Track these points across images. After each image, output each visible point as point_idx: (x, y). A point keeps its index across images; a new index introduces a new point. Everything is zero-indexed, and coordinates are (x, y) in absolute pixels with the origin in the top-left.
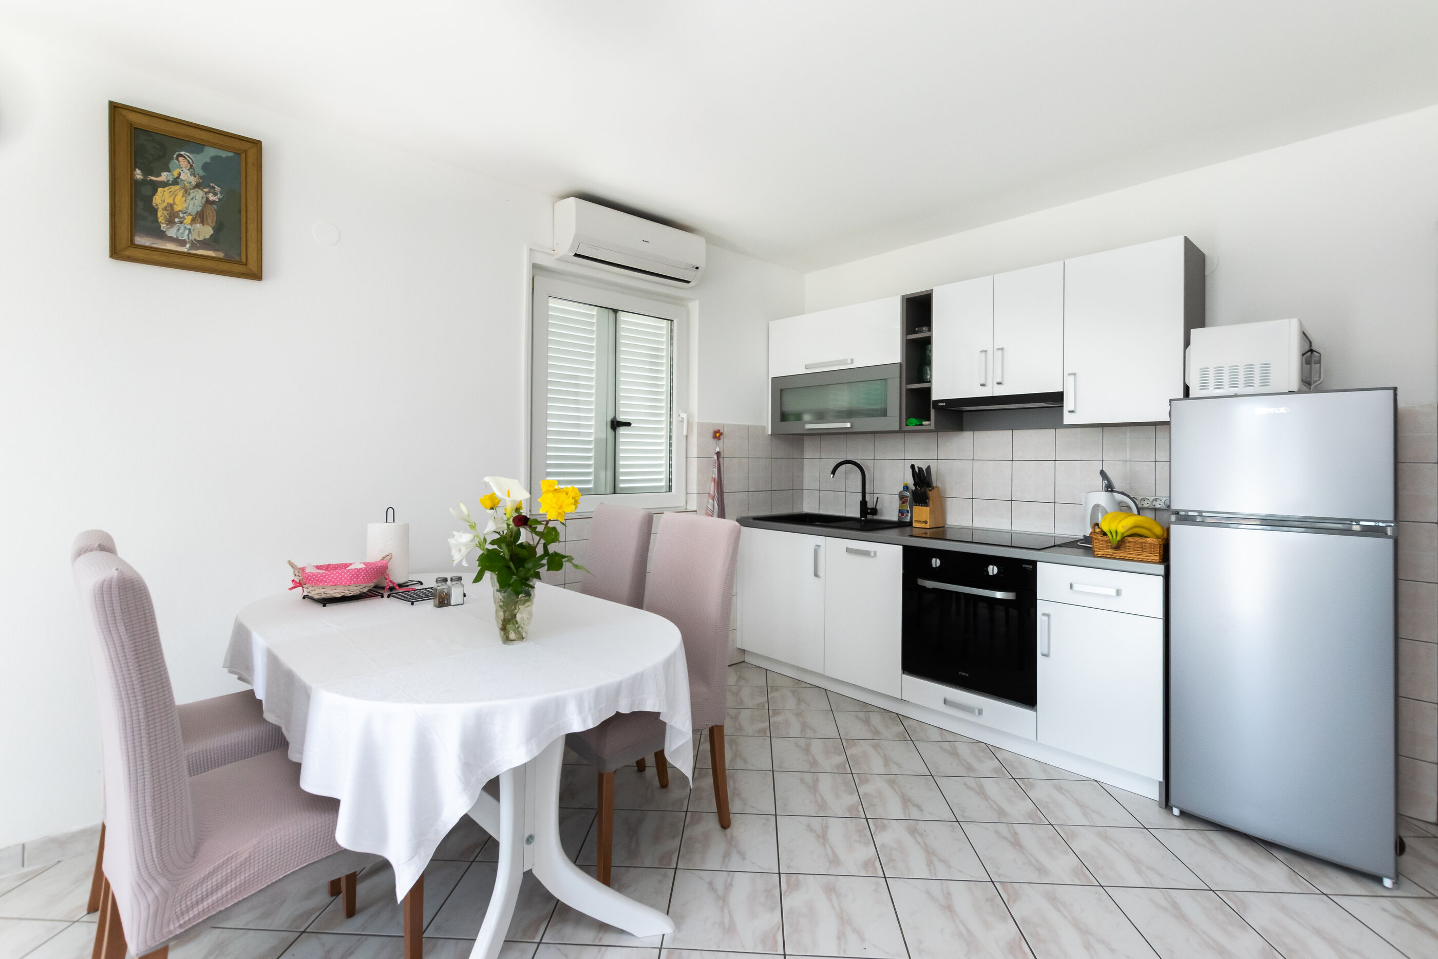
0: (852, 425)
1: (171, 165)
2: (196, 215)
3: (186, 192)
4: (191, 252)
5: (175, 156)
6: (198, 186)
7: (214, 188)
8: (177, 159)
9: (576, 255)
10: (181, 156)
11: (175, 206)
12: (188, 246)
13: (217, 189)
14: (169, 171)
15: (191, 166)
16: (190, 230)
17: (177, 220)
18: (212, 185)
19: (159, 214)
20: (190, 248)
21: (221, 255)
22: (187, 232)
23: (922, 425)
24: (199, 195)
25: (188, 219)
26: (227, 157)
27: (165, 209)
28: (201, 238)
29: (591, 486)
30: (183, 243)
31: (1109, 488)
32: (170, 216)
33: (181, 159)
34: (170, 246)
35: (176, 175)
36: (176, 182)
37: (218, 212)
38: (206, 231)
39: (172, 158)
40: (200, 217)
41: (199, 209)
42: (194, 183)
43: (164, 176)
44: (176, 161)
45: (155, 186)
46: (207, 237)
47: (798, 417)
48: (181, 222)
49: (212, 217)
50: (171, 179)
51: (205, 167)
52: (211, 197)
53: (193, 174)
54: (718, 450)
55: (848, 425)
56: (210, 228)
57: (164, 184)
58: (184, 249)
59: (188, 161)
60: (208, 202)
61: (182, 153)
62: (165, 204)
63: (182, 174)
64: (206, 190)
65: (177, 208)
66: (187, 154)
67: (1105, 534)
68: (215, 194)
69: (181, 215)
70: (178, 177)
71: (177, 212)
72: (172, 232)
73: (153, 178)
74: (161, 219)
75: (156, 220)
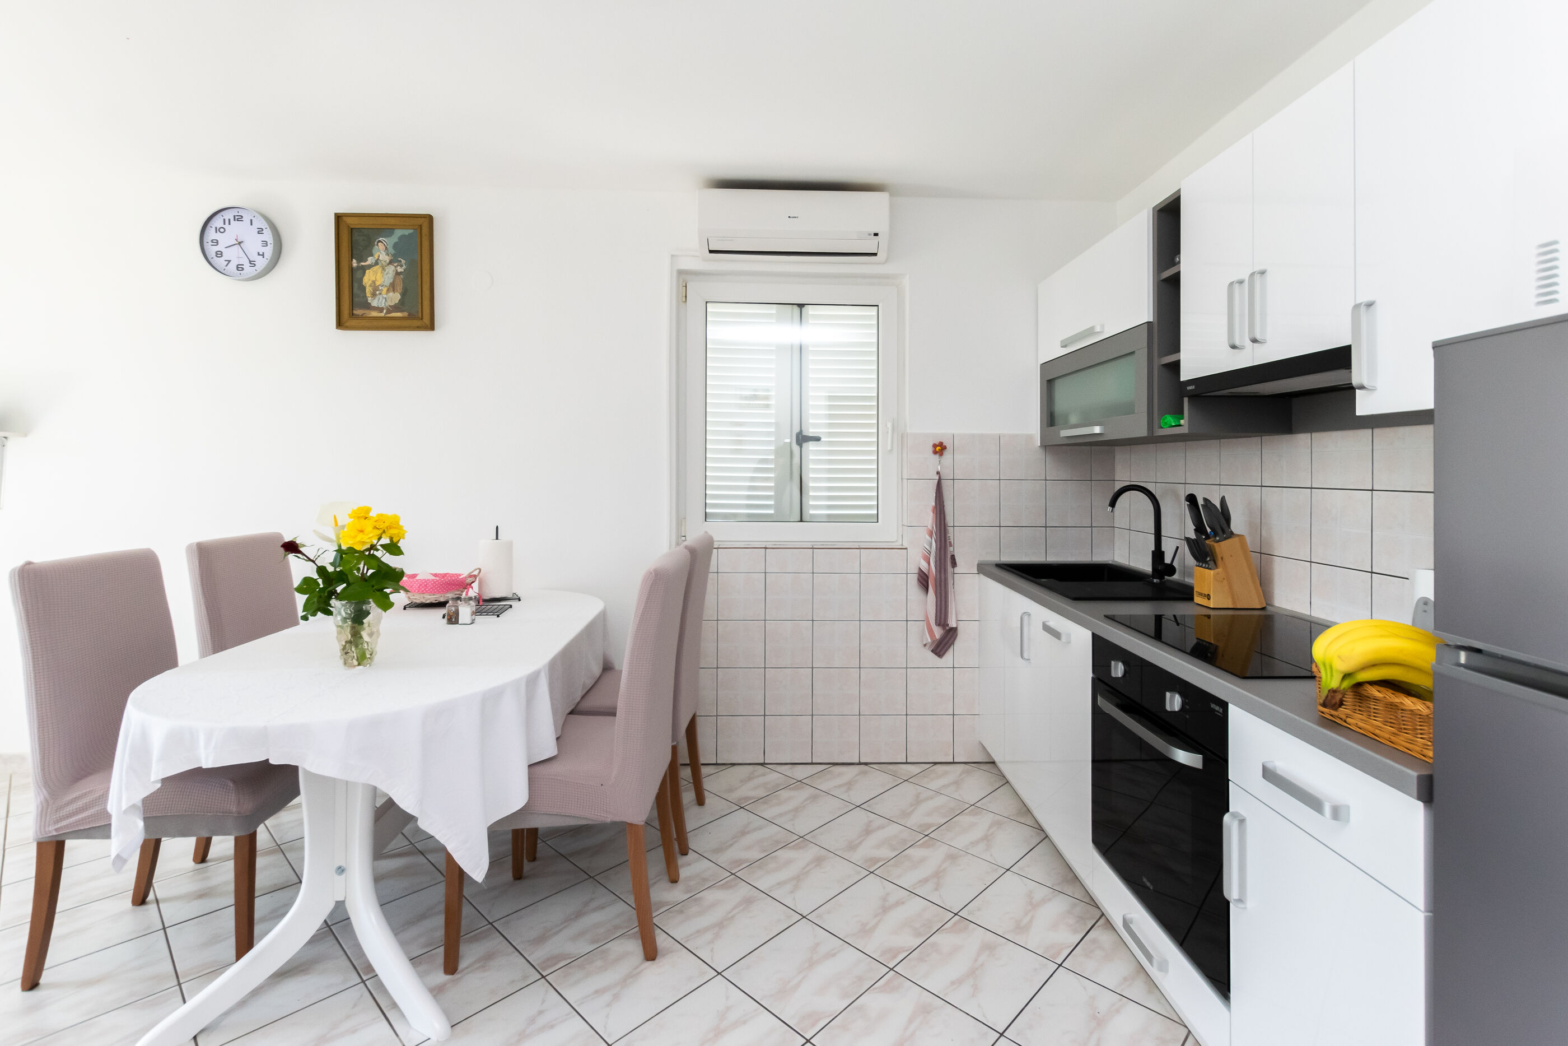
1: (374, 251)
2: (390, 286)
3: (383, 269)
5: (376, 243)
6: (391, 262)
7: (401, 261)
8: (377, 245)
9: (710, 251)
10: (380, 241)
11: (376, 282)
12: (385, 311)
13: (403, 261)
14: (372, 255)
15: (386, 248)
16: (386, 299)
18: (399, 259)
19: (367, 290)
20: (386, 313)
21: (406, 314)
22: (384, 300)
24: (391, 269)
25: (385, 290)
26: (409, 234)
27: (370, 286)
28: (393, 304)
29: (772, 512)
30: (381, 310)
32: (374, 291)
33: (380, 244)
34: (374, 314)
35: (377, 258)
36: (376, 263)
37: (404, 281)
38: (395, 297)
39: (374, 245)
40: (392, 287)
41: (392, 281)
42: (388, 261)
43: (370, 260)
44: (377, 247)
45: (364, 269)
46: (397, 302)
48: (380, 294)
49: (399, 287)
50: (374, 261)
51: (395, 246)
52: (400, 269)
53: (387, 254)
54: (938, 469)
56: (399, 294)
57: (370, 267)
58: (382, 315)
59: (384, 245)
60: (397, 274)
61: (380, 239)
62: (370, 282)
63: (381, 256)
64: (396, 264)
65: (377, 283)
66: (383, 239)
68: (401, 266)
69: (380, 288)
70: (378, 259)
71: (378, 287)
72: (375, 303)
73: (363, 264)
74: (368, 294)
75: (365, 296)
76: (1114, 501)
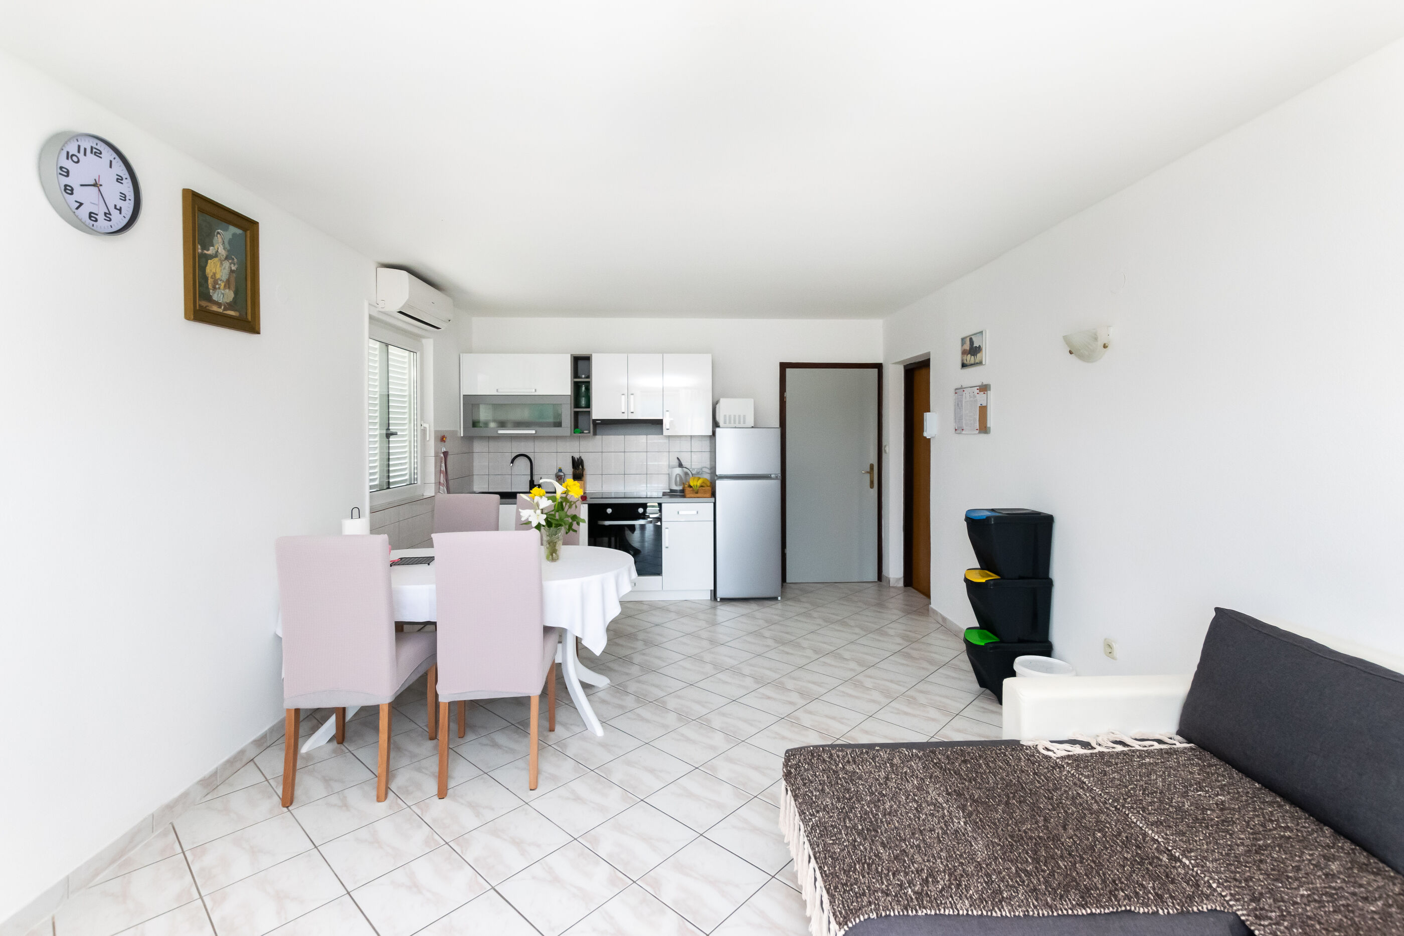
0: (536, 432)
1: (214, 242)
2: (226, 281)
3: (221, 264)
4: (225, 312)
5: (216, 234)
6: (227, 258)
7: (234, 259)
8: (217, 236)
9: (400, 312)
10: (218, 233)
11: (216, 275)
12: (223, 307)
13: (236, 260)
14: (213, 246)
15: (223, 241)
17: (217, 286)
18: (233, 257)
19: (209, 282)
20: (224, 310)
21: (238, 314)
22: (222, 296)
23: (583, 433)
24: (226, 264)
25: (223, 285)
26: (240, 234)
27: (212, 277)
28: (228, 301)
30: (221, 305)
31: (681, 465)
32: (214, 283)
33: (219, 235)
34: (215, 308)
35: (216, 250)
36: (216, 255)
37: (236, 279)
38: (231, 296)
40: (228, 283)
41: (227, 278)
42: (225, 256)
43: (211, 250)
44: (216, 238)
46: (232, 300)
47: (486, 424)
48: (220, 288)
49: (233, 283)
50: (214, 252)
52: (234, 268)
53: (224, 249)
54: (444, 450)
55: (534, 432)
56: (232, 293)
57: (212, 257)
58: (220, 310)
59: (222, 237)
61: (219, 231)
62: (211, 274)
63: (219, 248)
64: (230, 261)
65: (218, 276)
66: (221, 231)
67: (691, 487)
68: (235, 265)
69: (219, 282)
71: (217, 280)
72: (215, 297)
73: (205, 252)
74: (210, 286)
75: (207, 288)
76: (512, 462)
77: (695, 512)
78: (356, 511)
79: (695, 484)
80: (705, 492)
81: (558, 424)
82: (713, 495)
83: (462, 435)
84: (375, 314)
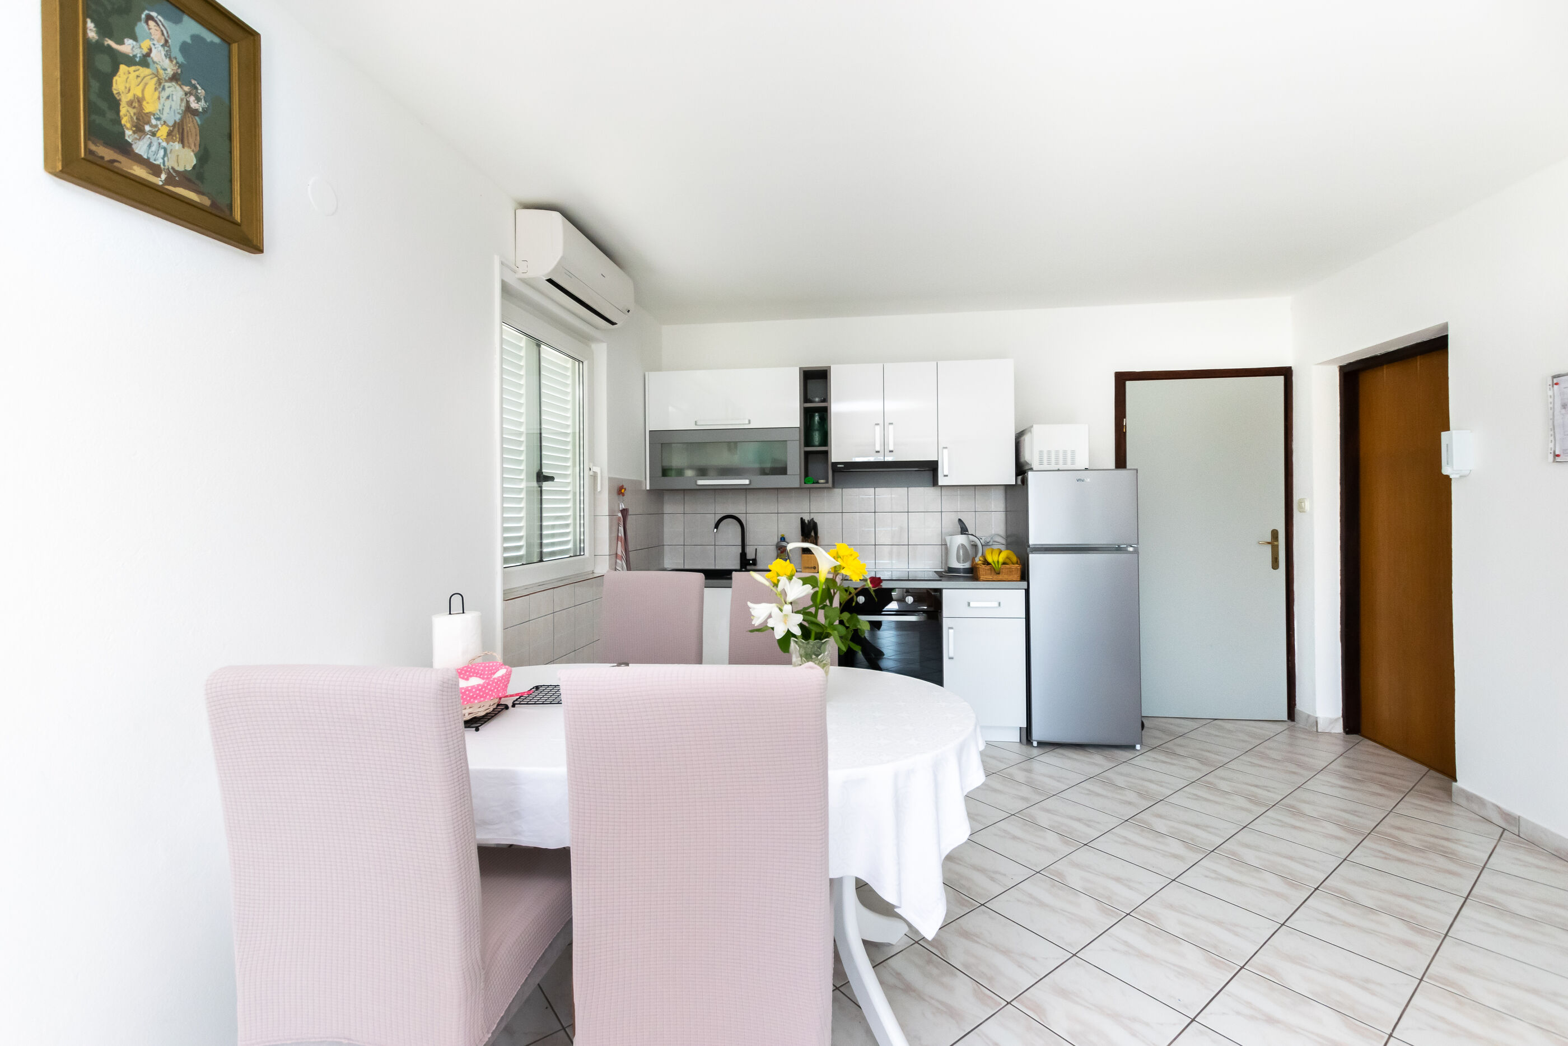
0: (750, 481)
1: (138, 31)
2: (174, 126)
3: (160, 83)
4: (167, 187)
5: (143, 16)
6: (174, 78)
7: (196, 88)
8: (147, 22)
9: (550, 281)
10: (149, 18)
11: (144, 103)
12: (163, 176)
13: (201, 91)
14: (135, 38)
15: (166, 41)
16: (165, 150)
17: (147, 128)
18: (193, 82)
19: (123, 110)
20: (167, 182)
21: (206, 202)
22: (162, 152)
23: (818, 483)
24: (176, 92)
25: (163, 131)
26: (212, 42)
27: (130, 103)
28: (181, 169)
29: (522, 552)
30: (156, 170)
32: (137, 119)
33: (151, 23)
34: (139, 171)
35: (145, 51)
36: (145, 61)
37: (202, 129)
38: (186, 158)
39: (140, 20)
40: (179, 132)
41: (178, 117)
42: (170, 72)
43: (128, 47)
44: (144, 25)
45: (118, 60)
46: (189, 168)
47: (680, 472)
48: (154, 134)
49: (194, 138)
50: (138, 53)
51: (184, 48)
52: (194, 105)
53: (168, 56)
54: (622, 506)
55: (747, 482)
56: (192, 154)
57: (130, 61)
58: (159, 181)
59: (162, 31)
60: (188, 108)
61: (154, 14)
62: (130, 96)
63: (154, 51)
64: (186, 88)
65: (148, 108)
66: (159, 17)
68: (198, 99)
69: (154, 122)
70: (148, 54)
71: (148, 114)
72: (140, 148)
73: (109, 42)
74: (125, 121)
75: (117, 121)
76: (717, 526)
77: (996, 604)
78: (457, 599)
79: (996, 559)
80: (1010, 571)
81: (782, 471)
82: (1025, 576)
83: (648, 488)
84: (512, 281)
